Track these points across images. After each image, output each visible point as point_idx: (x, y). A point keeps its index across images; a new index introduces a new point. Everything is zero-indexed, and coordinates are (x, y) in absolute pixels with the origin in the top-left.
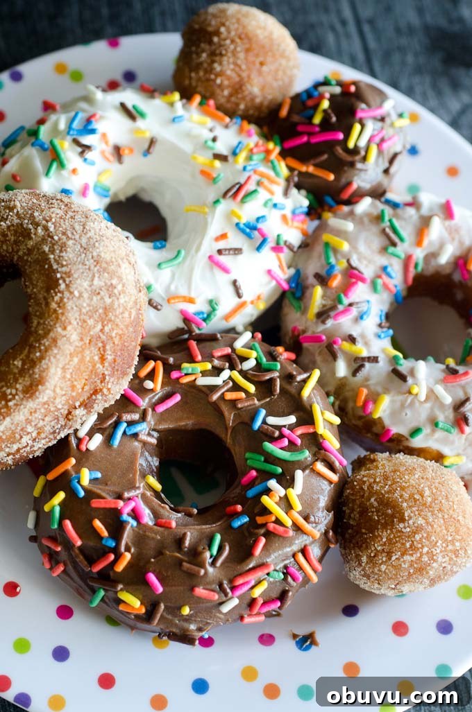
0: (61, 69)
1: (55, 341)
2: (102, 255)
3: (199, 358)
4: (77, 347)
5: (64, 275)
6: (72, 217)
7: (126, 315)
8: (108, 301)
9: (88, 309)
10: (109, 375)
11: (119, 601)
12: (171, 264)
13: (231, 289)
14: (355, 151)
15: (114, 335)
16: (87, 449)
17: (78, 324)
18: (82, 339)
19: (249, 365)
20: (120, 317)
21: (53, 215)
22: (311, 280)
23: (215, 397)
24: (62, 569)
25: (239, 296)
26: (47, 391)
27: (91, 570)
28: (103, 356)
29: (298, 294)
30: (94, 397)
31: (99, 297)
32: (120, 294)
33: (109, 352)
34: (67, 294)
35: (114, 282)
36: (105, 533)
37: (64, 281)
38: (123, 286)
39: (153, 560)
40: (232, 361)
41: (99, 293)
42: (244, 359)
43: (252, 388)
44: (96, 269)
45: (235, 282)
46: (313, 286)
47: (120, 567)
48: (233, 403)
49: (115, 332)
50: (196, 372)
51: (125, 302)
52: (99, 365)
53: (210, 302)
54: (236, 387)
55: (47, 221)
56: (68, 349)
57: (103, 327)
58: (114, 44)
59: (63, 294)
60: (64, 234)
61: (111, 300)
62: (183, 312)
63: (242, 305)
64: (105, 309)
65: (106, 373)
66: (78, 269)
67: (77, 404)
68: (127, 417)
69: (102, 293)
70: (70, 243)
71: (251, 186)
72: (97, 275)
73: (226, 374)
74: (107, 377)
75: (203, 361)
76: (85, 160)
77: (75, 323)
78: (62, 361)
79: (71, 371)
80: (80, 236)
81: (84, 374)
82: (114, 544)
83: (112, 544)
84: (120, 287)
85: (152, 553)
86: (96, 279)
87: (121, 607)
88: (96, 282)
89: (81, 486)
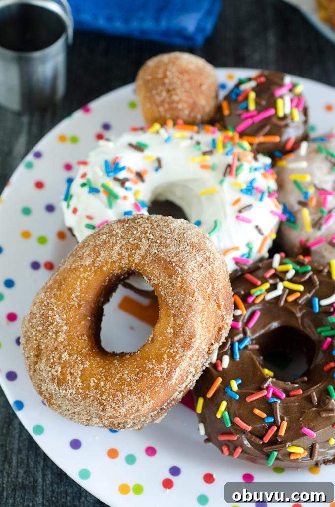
0: (62, 139)
1: (190, 306)
2: (192, 240)
3: (259, 283)
4: (203, 304)
5: (177, 263)
6: (157, 225)
7: (222, 272)
8: (210, 268)
9: (200, 278)
10: (225, 315)
11: (290, 454)
12: (215, 231)
13: (256, 232)
14: (285, 117)
15: (220, 288)
16: (223, 369)
17: (199, 290)
18: (204, 299)
19: (291, 274)
20: (220, 275)
21: (147, 229)
22: (296, 207)
23: (282, 303)
24: (241, 450)
25: (262, 234)
26: (197, 341)
27: (263, 443)
28: (218, 304)
29: (292, 219)
30: (220, 333)
31: (204, 267)
32: (214, 261)
33: (221, 300)
34: (184, 274)
35: (208, 254)
36: (264, 415)
37: (179, 267)
38: (214, 255)
39: (301, 419)
40: (280, 276)
41: (203, 265)
42: (286, 272)
43: (301, 288)
44: (194, 251)
45: (257, 227)
46: (300, 211)
47: (282, 432)
48: (295, 302)
49: (220, 286)
50: (262, 293)
51: (219, 264)
52: (219, 311)
53: (248, 245)
54: (291, 292)
55: (145, 234)
56: (199, 308)
57: (213, 285)
58: (87, 110)
59: (182, 275)
60: (161, 237)
61: (211, 267)
62: (234, 259)
63: (265, 239)
64: (210, 273)
65: (224, 314)
66: (184, 255)
67: (213, 341)
68: (237, 338)
69: (205, 265)
70: (169, 241)
71: (236, 164)
72: (197, 254)
73: (281, 286)
74: (225, 316)
75: (262, 283)
76: (126, 188)
77: (197, 290)
78: (199, 317)
79: (205, 321)
80: (172, 234)
81: (212, 320)
82: (273, 420)
83: (271, 420)
84: (212, 256)
85: (297, 414)
86: (197, 256)
87: (292, 457)
88: (198, 259)
89: (234, 392)
